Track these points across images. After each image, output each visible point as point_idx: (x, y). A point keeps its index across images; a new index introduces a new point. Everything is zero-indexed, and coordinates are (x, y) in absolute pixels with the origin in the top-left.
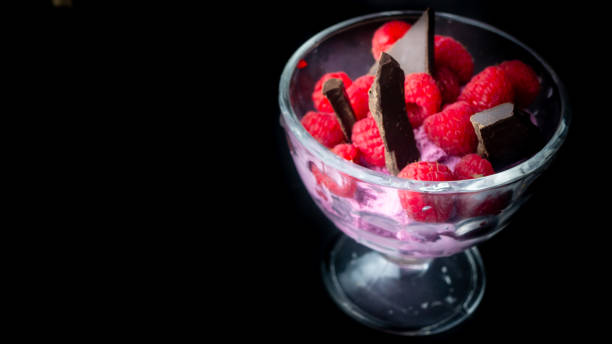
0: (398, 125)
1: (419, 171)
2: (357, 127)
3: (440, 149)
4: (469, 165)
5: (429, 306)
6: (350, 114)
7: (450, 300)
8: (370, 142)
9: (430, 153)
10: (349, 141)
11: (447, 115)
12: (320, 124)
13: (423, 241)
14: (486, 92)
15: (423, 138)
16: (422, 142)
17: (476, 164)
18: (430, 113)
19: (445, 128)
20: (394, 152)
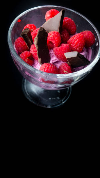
0: (43, 50)
1: (46, 68)
2: (32, 47)
3: (57, 58)
4: (63, 67)
5: (51, 99)
6: (30, 42)
7: (58, 98)
8: (35, 53)
9: (54, 59)
10: (29, 50)
11: (60, 49)
12: (21, 43)
14: (75, 42)
15: (53, 53)
16: (52, 55)
17: (65, 67)
18: (56, 47)
19: (59, 53)
20: (40, 59)
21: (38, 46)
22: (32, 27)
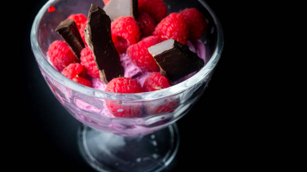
0: (106, 52)
1: (117, 85)
2: (83, 53)
3: (137, 67)
4: (153, 80)
5: (142, 161)
6: (78, 43)
7: (155, 156)
8: (90, 62)
9: (131, 70)
10: (79, 62)
11: (140, 46)
12: (59, 50)
13: (124, 129)
14: (169, 30)
15: (127, 60)
16: (126, 63)
17: (157, 80)
18: (131, 44)
19: (139, 53)
20: (103, 71)
21: (94, 45)
22: (80, 19)
